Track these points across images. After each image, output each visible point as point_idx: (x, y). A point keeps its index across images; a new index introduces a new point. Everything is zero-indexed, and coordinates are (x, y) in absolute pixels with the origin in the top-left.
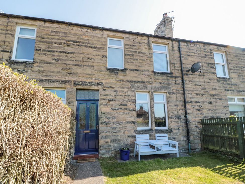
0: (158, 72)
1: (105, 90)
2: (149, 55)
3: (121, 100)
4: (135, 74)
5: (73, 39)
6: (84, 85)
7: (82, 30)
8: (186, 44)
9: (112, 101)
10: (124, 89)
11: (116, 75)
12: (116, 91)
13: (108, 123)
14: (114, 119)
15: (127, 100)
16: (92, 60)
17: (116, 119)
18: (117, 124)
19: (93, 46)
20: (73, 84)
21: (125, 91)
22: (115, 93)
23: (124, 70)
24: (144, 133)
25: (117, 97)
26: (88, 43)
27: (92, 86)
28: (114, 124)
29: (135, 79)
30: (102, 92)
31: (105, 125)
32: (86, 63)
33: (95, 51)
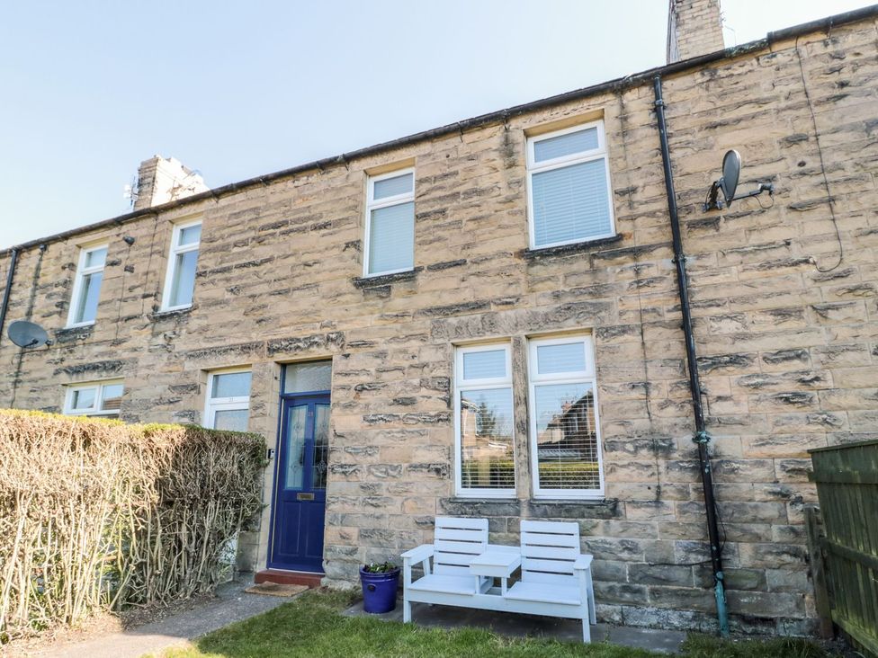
1: (347, 356)
2: (505, 193)
3: (396, 384)
4: (449, 280)
5: (273, 220)
6: (291, 349)
7: (297, 183)
9: (365, 391)
10: (407, 344)
11: (382, 297)
12: (382, 355)
13: (351, 470)
14: (370, 455)
15: (416, 382)
16: (317, 266)
17: (377, 456)
18: (381, 472)
19: (321, 221)
20: (266, 353)
21: (410, 351)
22: (379, 361)
23: (409, 277)
25: (385, 376)
26: (309, 218)
27: (311, 349)
28: (370, 472)
29: (449, 300)
30: (339, 364)
31: (343, 476)
32: (298, 282)
33: (323, 235)
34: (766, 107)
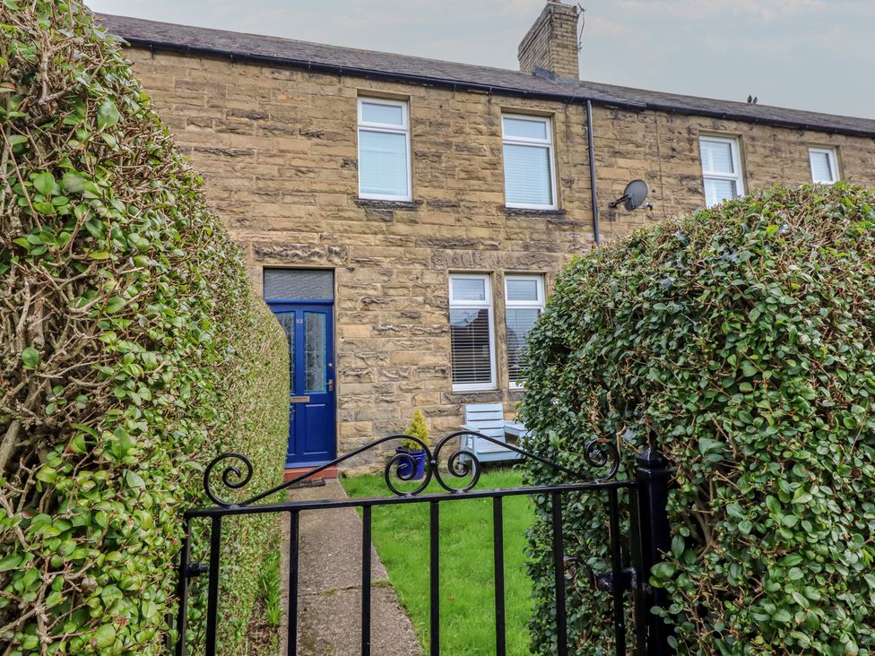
0: (520, 210)
1: (352, 270)
3: (402, 300)
4: (448, 218)
5: (247, 107)
6: (287, 255)
7: (276, 75)
8: (611, 113)
9: (374, 304)
10: (411, 267)
11: (385, 221)
12: (388, 273)
13: (365, 372)
14: (381, 360)
15: (420, 299)
16: (312, 175)
17: (388, 360)
18: (392, 374)
19: (313, 129)
20: (252, 255)
21: (414, 272)
22: (386, 278)
23: (413, 206)
24: (474, 401)
25: (391, 292)
26: (296, 121)
27: (313, 258)
28: (381, 374)
29: (446, 233)
30: (342, 275)
31: (356, 378)
32: (289, 186)
33: (317, 145)
34: (640, 149)
